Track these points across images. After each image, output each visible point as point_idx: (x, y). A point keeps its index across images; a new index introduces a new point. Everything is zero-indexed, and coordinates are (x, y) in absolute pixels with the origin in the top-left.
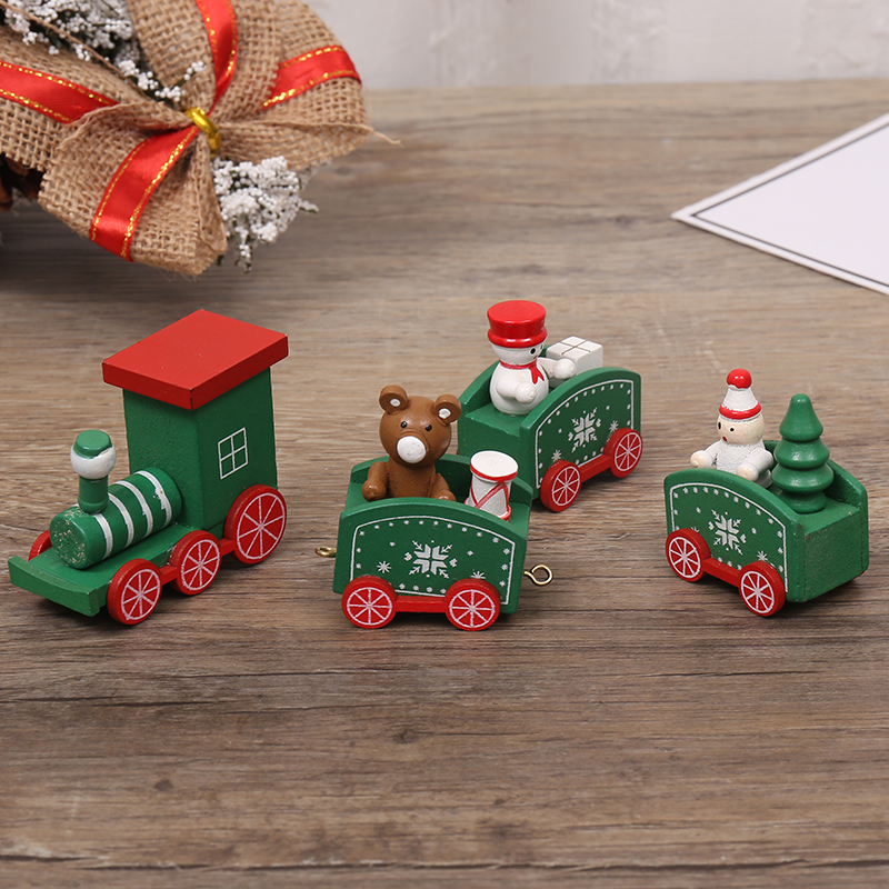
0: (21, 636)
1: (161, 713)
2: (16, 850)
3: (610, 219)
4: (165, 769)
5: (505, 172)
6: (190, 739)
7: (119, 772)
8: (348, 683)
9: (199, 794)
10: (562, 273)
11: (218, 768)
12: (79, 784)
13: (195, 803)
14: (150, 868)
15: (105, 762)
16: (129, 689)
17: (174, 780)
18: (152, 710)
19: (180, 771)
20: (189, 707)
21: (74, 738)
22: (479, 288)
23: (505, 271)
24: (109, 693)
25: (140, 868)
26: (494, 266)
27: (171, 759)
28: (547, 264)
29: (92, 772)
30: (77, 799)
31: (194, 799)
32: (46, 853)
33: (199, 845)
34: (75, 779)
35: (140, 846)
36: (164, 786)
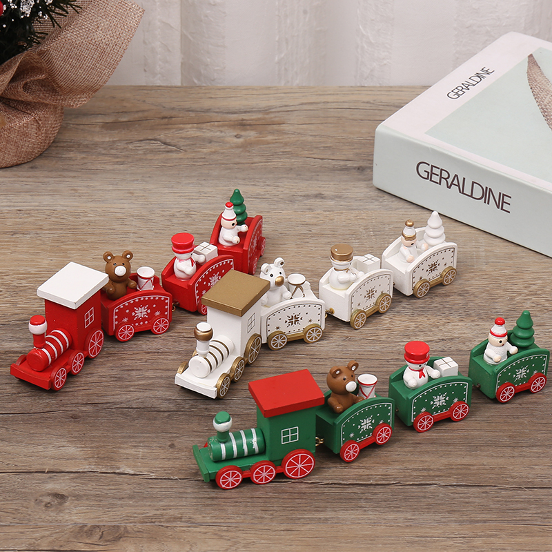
0: (115, 379)
1: (170, 415)
2: (121, 471)
3: (355, 168)
4: (172, 439)
5: (310, 139)
6: (181, 426)
7: (156, 440)
8: (239, 404)
9: (185, 450)
10: (332, 199)
11: (192, 439)
12: (141, 445)
13: (183, 454)
14: (169, 479)
15: (150, 435)
16: (157, 403)
17: (176, 444)
18: (166, 414)
19: (178, 440)
20: (180, 413)
21: (138, 425)
22: (296, 206)
23: (307, 197)
24: (150, 406)
25: (165, 479)
26: (303, 193)
27: (174, 435)
28: (326, 194)
29: (145, 440)
30: (141, 450)
31: (183, 452)
32: (132, 472)
33: (186, 470)
34: (140, 442)
35: (165, 470)
36: (172, 446)
